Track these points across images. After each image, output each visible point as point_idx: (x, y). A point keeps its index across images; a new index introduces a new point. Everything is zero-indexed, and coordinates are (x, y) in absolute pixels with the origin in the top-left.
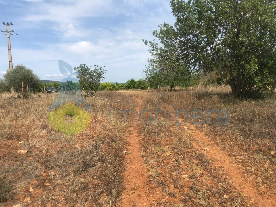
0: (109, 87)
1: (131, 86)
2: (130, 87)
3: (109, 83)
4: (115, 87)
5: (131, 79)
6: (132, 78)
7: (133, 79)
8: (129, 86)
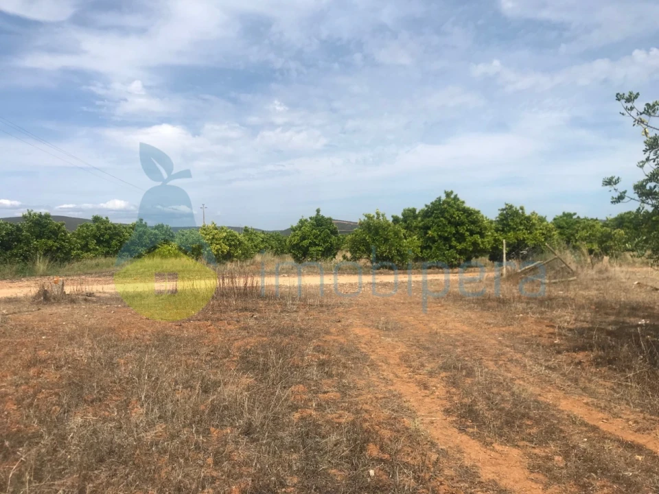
0: (214, 248)
1: (316, 245)
2: (312, 249)
3: (216, 229)
4: (241, 243)
5: (314, 214)
6: (318, 211)
7: (321, 213)
8: (306, 243)
